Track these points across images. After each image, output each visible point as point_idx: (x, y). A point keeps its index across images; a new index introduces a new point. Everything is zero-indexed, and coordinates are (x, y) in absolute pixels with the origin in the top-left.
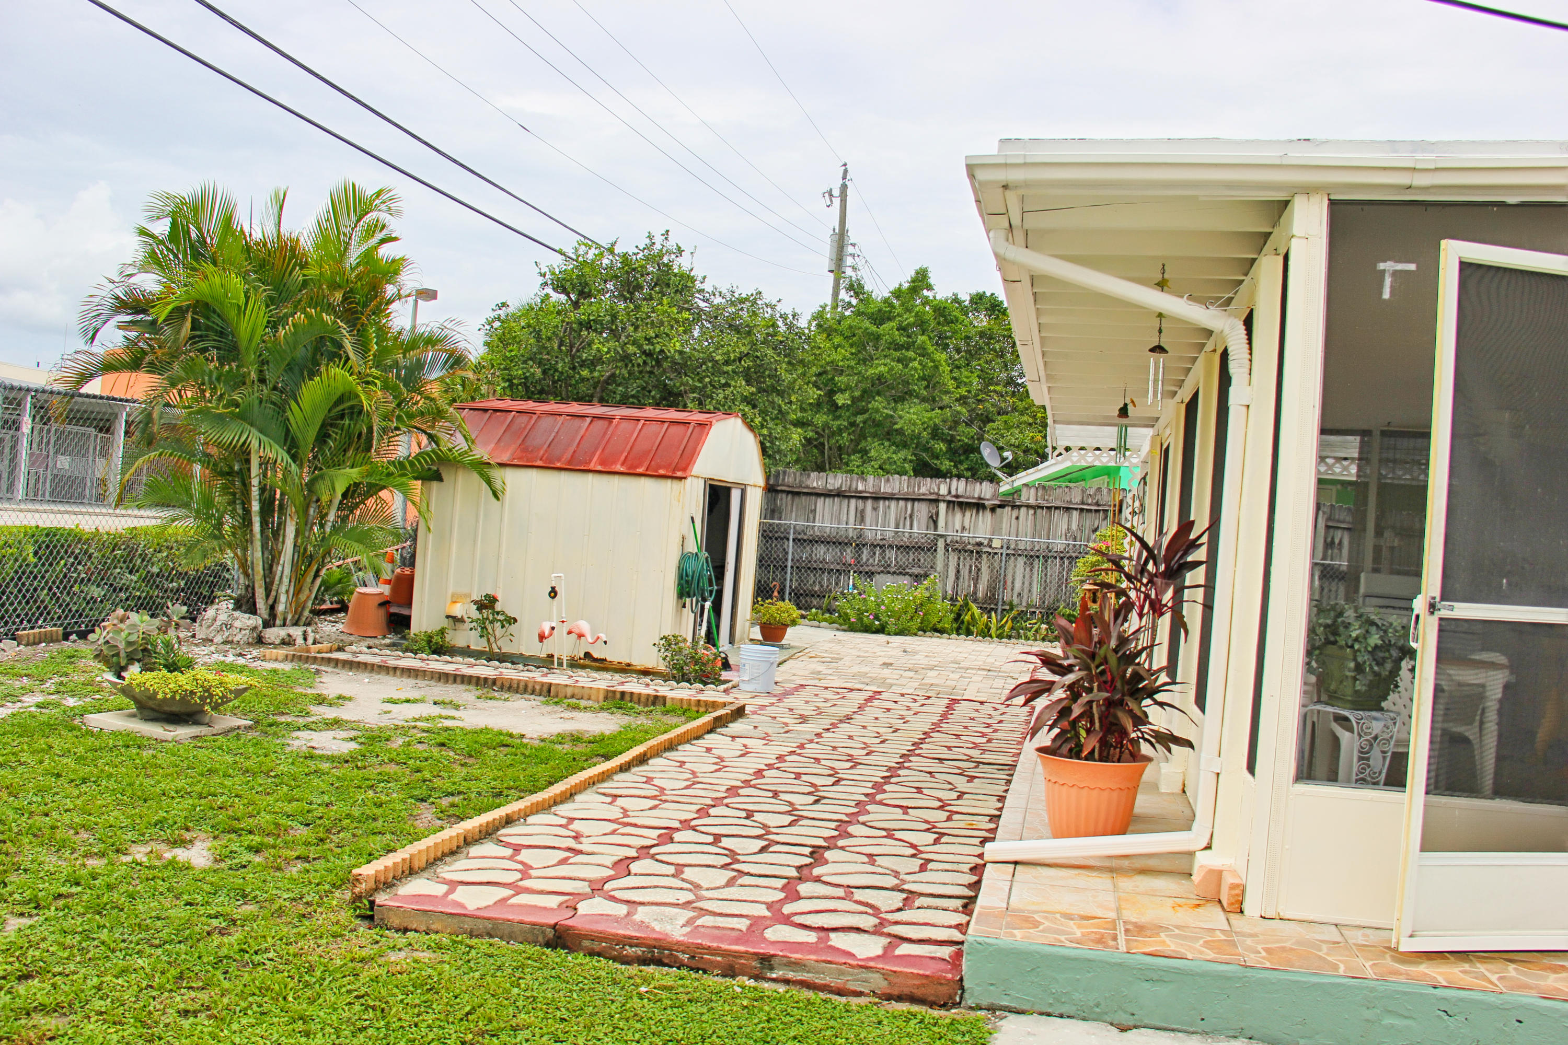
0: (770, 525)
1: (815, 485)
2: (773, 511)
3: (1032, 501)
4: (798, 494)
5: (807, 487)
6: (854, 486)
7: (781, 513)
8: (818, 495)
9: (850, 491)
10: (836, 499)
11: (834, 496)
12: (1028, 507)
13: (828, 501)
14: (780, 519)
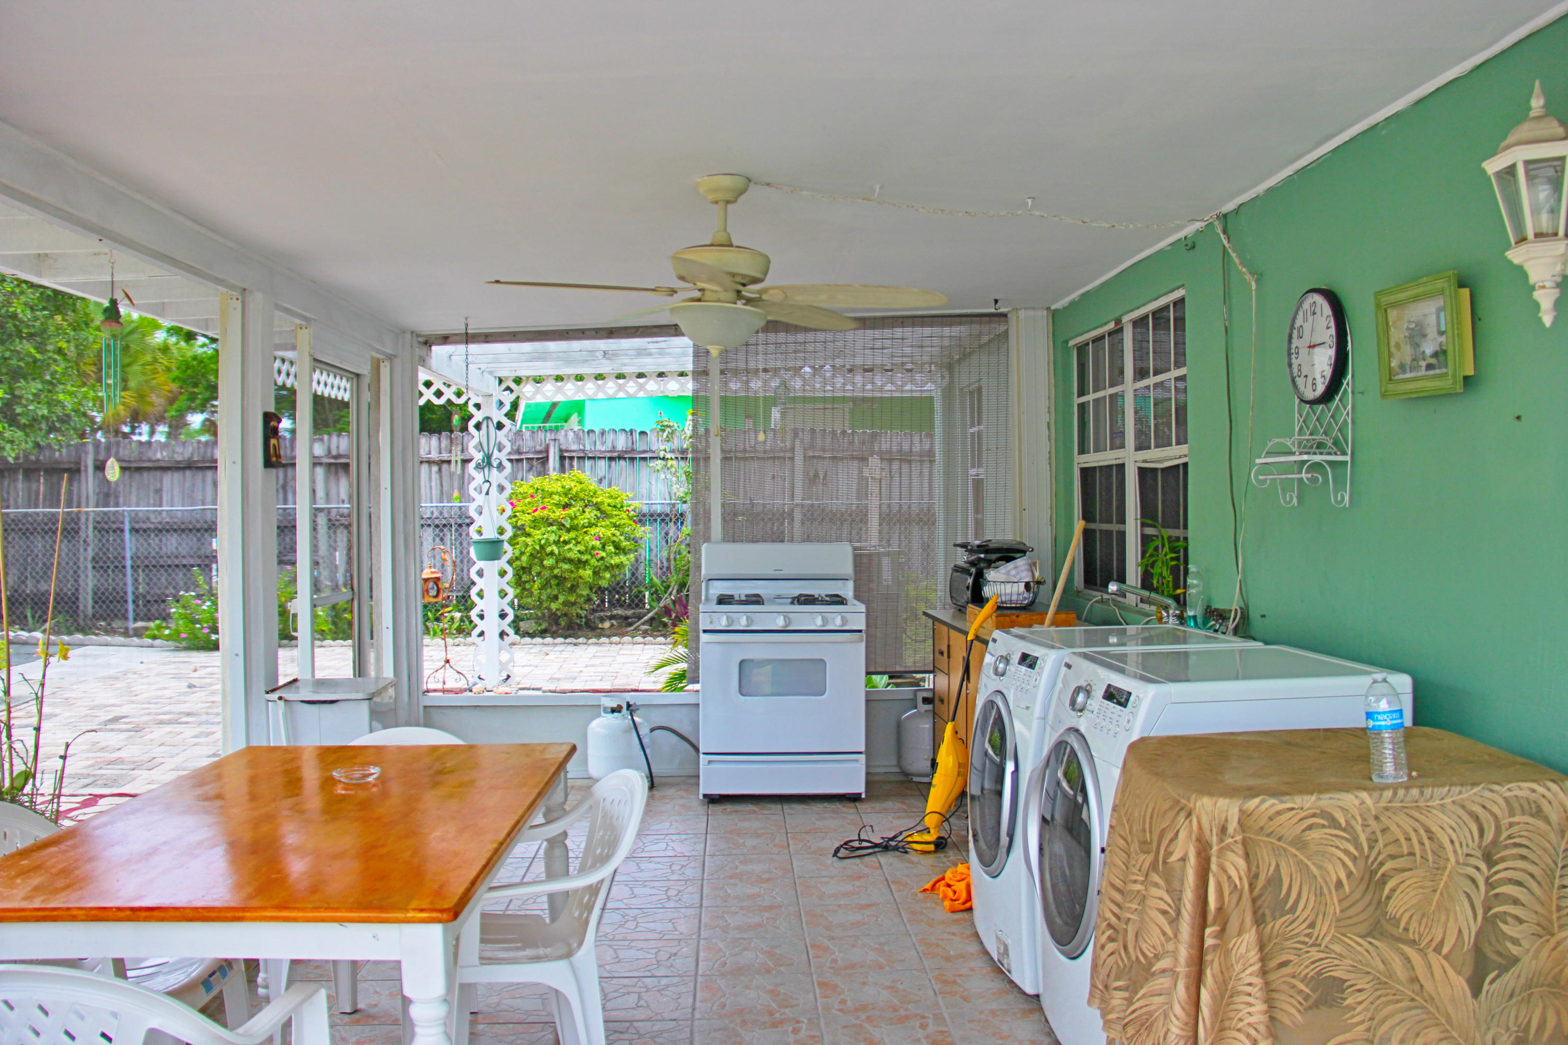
0: (105, 513)
1: (159, 456)
2: (107, 495)
3: (434, 455)
4: (139, 469)
5: (150, 460)
6: (209, 455)
7: (117, 497)
8: (164, 469)
9: (204, 461)
10: (188, 473)
11: (184, 468)
12: (430, 462)
13: (177, 476)
14: (117, 505)
